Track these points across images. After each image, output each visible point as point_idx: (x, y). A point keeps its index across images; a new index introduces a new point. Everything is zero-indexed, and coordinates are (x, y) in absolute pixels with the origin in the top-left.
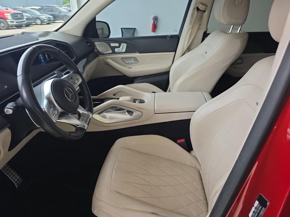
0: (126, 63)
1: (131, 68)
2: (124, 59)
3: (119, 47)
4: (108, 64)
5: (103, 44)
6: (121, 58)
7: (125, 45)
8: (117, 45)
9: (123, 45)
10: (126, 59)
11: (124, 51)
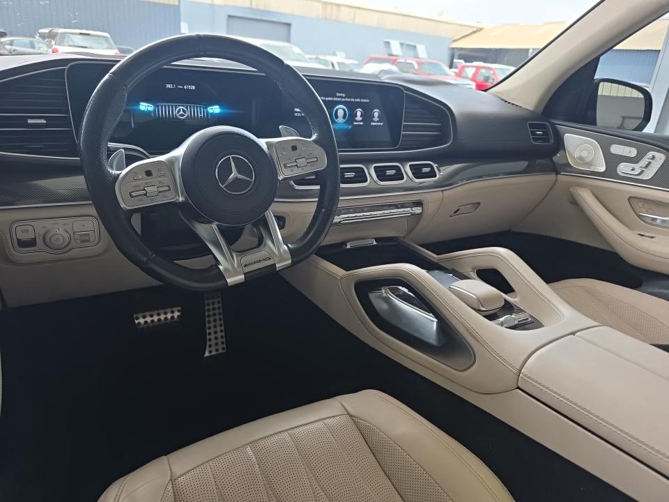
0: (640, 217)
1: (652, 237)
2: (640, 204)
3: (634, 160)
4: (575, 202)
5: (585, 142)
6: (630, 198)
7: (660, 158)
8: (632, 152)
9: (653, 158)
10: (646, 206)
11: (649, 175)
